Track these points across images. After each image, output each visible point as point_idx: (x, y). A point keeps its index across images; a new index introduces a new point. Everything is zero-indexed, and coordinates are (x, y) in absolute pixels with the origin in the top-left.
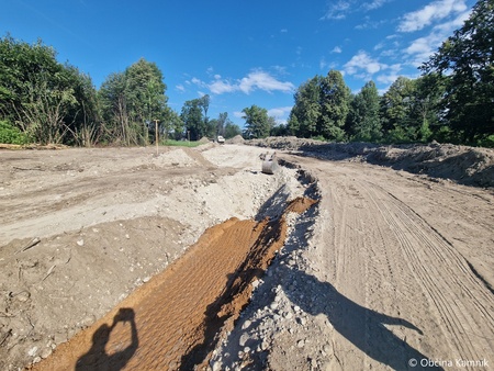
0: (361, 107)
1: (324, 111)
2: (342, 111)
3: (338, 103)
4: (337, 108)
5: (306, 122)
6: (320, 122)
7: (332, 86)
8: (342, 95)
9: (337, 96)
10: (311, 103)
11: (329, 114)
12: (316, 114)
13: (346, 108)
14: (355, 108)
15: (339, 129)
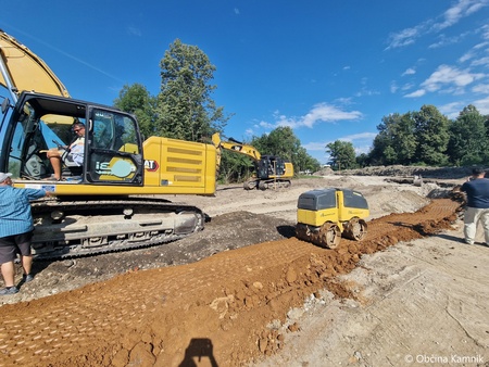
0: (463, 132)
1: (421, 140)
2: (442, 138)
3: (437, 132)
4: (437, 137)
5: (404, 152)
6: (419, 150)
7: (428, 118)
8: (440, 125)
9: (435, 126)
10: (407, 135)
11: (429, 143)
12: (413, 144)
13: (446, 135)
14: (456, 133)
15: (441, 155)
